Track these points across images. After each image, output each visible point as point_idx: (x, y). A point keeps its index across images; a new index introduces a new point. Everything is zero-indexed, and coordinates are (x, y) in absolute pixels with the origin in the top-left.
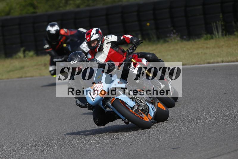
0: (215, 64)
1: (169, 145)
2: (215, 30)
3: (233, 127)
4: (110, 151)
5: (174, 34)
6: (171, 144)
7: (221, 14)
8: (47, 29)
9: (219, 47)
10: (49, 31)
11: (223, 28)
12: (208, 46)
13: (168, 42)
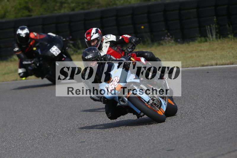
0: (209, 67)
1: (163, 147)
2: (209, 34)
3: (226, 129)
4: (105, 153)
5: (168, 36)
6: (165, 146)
7: (215, 17)
8: (17, 33)
9: (213, 50)
10: (19, 34)
11: (217, 30)
12: (202, 49)
13: (162, 44)
